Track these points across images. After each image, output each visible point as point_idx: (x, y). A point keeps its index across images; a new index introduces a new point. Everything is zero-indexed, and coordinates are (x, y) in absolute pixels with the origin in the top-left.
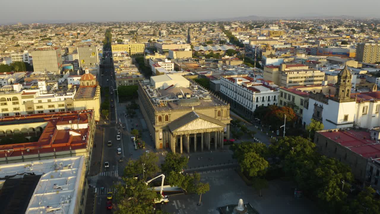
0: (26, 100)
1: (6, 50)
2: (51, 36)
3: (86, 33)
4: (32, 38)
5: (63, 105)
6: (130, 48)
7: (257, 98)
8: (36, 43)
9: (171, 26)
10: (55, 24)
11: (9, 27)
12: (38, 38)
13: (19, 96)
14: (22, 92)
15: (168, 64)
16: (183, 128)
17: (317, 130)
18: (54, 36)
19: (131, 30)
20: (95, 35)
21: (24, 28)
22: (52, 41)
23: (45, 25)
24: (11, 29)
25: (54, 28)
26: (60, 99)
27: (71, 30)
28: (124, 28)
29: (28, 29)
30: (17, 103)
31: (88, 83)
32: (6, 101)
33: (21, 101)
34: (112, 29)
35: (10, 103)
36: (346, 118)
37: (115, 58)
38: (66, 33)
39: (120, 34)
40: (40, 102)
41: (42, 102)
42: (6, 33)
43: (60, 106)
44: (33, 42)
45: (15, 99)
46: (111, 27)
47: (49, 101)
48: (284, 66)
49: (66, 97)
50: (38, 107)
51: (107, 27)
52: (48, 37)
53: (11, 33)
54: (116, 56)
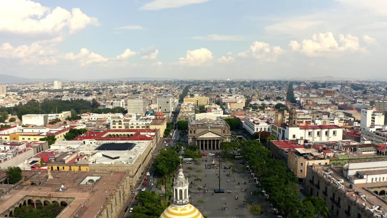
0: (125, 122)
1: (107, 100)
2: (140, 91)
3: (168, 89)
4: (125, 92)
5: (144, 127)
6: (197, 101)
7: (257, 128)
8: (129, 96)
9: (244, 84)
10: (144, 81)
11: (107, 83)
12: (130, 92)
13: (122, 120)
14: (124, 118)
15: (219, 111)
16: (201, 137)
17: (271, 140)
18: (142, 91)
19: (207, 87)
20: (175, 91)
21: (118, 84)
22: (140, 95)
23: (136, 82)
24: (108, 85)
25: (143, 84)
26: (143, 123)
27: (156, 86)
28: (202, 86)
29: (122, 85)
30: (121, 124)
31: (159, 117)
32: (115, 122)
33: (123, 123)
34: (191, 86)
35: (117, 124)
36: (294, 136)
37: (182, 106)
38: (152, 89)
39: (196, 90)
40: (132, 124)
41: (134, 124)
42: (105, 87)
43: (142, 127)
44: (126, 95)
45: (120, 121)
46: (191, 84)
47: (137, 124)
48: (285, 112)
49: (146, 123)
50: (131, 127)
51: (187, 85)
52: (137, 92)
53: (108, 87)
54: (183, 105)
